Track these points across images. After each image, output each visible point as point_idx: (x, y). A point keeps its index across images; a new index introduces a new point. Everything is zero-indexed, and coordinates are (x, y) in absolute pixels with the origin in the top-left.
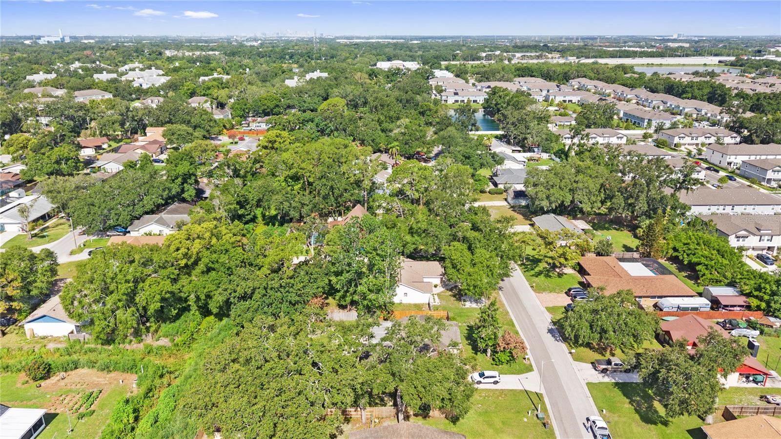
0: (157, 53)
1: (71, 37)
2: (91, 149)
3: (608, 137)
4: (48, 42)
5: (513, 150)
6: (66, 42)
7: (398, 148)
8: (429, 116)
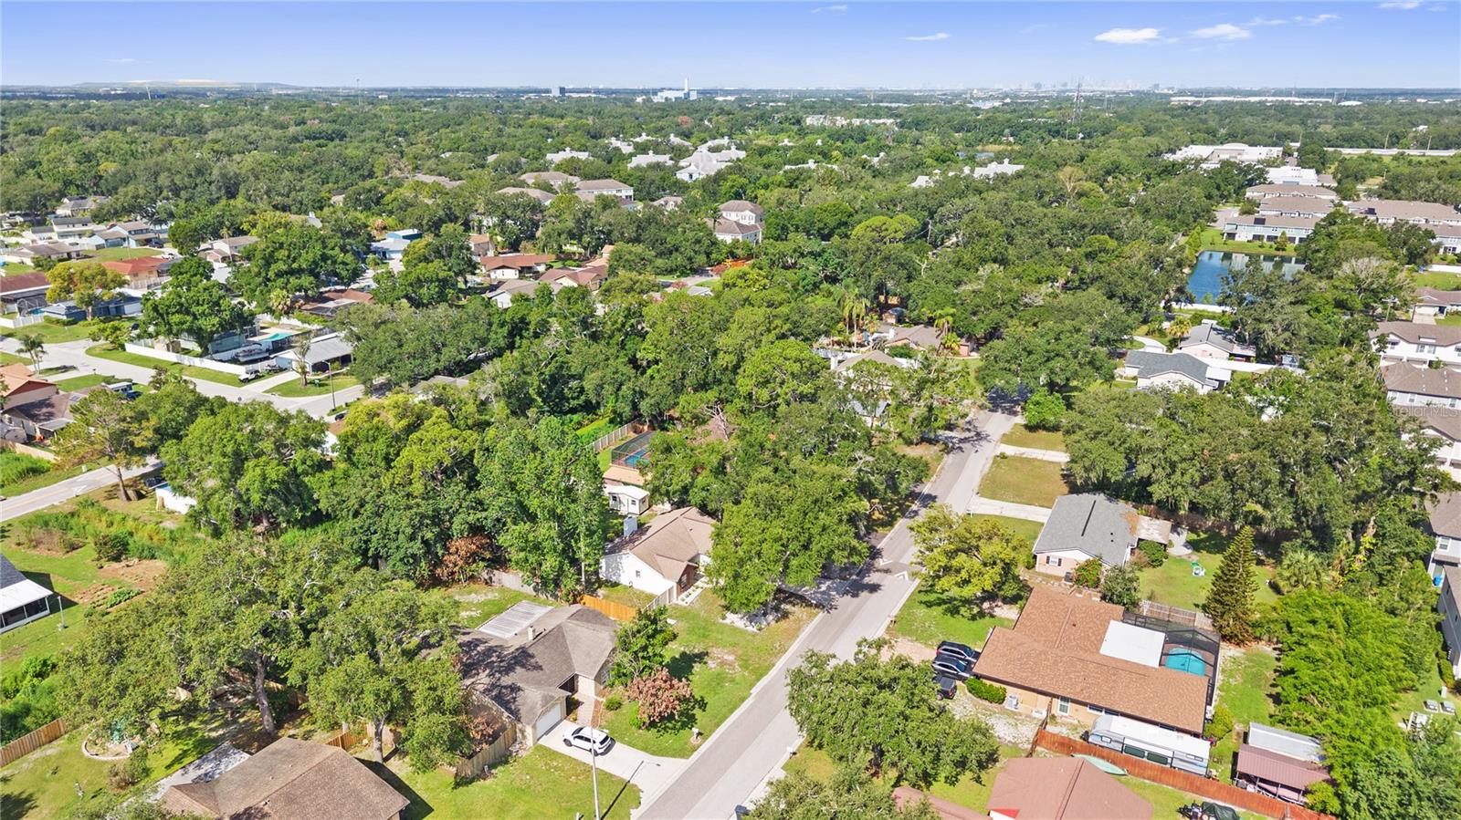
0: (793, 121)
1: (699, 92)
2: (513, 271)
3: (1430, 345)
4: (666, 99)
5: (1231, 355)
6: (691, 99)
7: (950, 319)
8: (1101, 262)
